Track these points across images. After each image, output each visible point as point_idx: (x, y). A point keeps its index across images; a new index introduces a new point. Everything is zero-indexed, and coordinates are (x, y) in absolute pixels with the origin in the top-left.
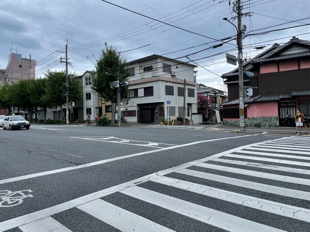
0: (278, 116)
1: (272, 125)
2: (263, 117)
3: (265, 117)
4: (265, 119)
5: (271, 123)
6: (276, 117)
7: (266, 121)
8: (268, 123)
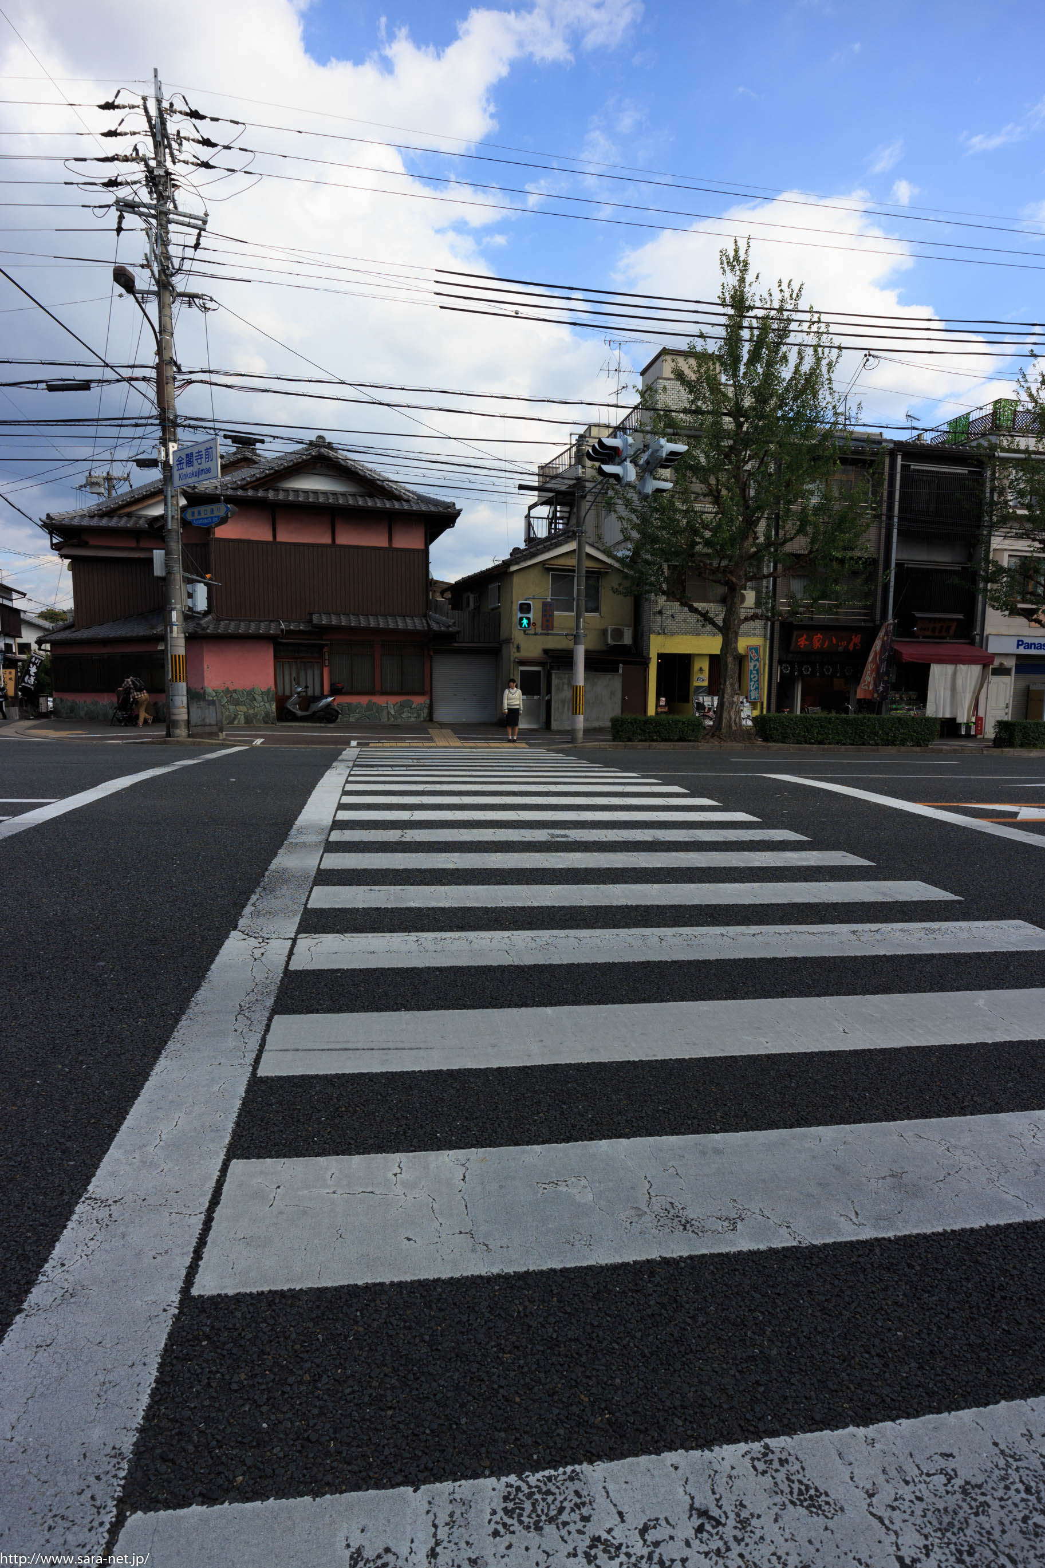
0: (273, 688)
1: (255, 715)
2: (227, 691)
3: (235, 691)
4: (235, 695)
5: (251, 711)
6: (269, 690)
7: (237, 703)
8: (243, 708)
